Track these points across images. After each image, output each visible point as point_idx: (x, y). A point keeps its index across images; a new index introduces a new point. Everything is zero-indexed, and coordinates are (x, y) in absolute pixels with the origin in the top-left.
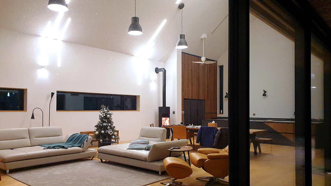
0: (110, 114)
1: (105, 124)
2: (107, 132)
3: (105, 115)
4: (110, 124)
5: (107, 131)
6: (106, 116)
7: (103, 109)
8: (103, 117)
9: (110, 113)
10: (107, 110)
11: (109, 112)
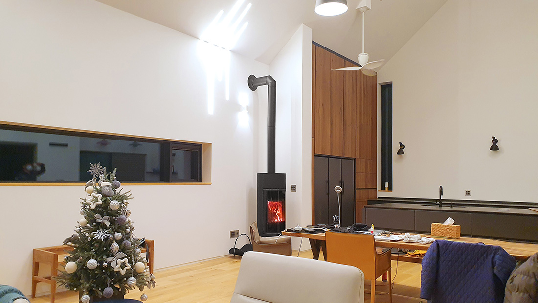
0: (121, 198)
1: (100, 235)
2: (109, 264)
3: (100, 202)
4: (119, 235)
5: (109, 259)
6: (106, 203)
7: (98, 179)
8: (93, 206)
9: (121, 193)
10: (109, 184)
11: (118, 190)
